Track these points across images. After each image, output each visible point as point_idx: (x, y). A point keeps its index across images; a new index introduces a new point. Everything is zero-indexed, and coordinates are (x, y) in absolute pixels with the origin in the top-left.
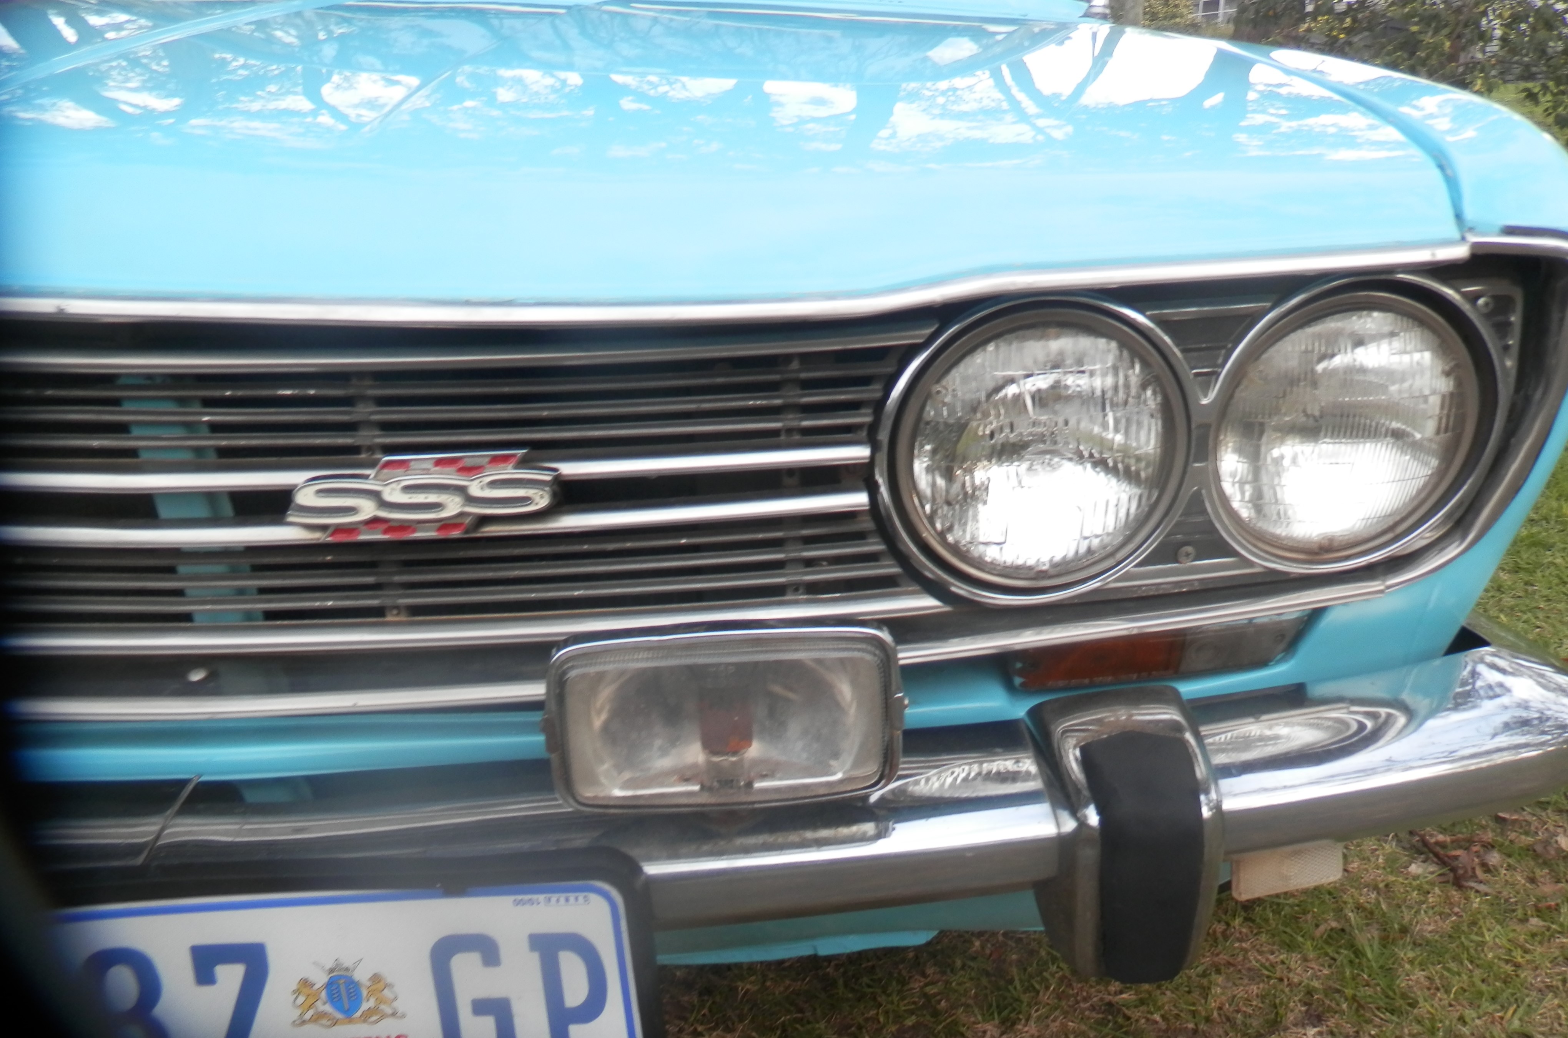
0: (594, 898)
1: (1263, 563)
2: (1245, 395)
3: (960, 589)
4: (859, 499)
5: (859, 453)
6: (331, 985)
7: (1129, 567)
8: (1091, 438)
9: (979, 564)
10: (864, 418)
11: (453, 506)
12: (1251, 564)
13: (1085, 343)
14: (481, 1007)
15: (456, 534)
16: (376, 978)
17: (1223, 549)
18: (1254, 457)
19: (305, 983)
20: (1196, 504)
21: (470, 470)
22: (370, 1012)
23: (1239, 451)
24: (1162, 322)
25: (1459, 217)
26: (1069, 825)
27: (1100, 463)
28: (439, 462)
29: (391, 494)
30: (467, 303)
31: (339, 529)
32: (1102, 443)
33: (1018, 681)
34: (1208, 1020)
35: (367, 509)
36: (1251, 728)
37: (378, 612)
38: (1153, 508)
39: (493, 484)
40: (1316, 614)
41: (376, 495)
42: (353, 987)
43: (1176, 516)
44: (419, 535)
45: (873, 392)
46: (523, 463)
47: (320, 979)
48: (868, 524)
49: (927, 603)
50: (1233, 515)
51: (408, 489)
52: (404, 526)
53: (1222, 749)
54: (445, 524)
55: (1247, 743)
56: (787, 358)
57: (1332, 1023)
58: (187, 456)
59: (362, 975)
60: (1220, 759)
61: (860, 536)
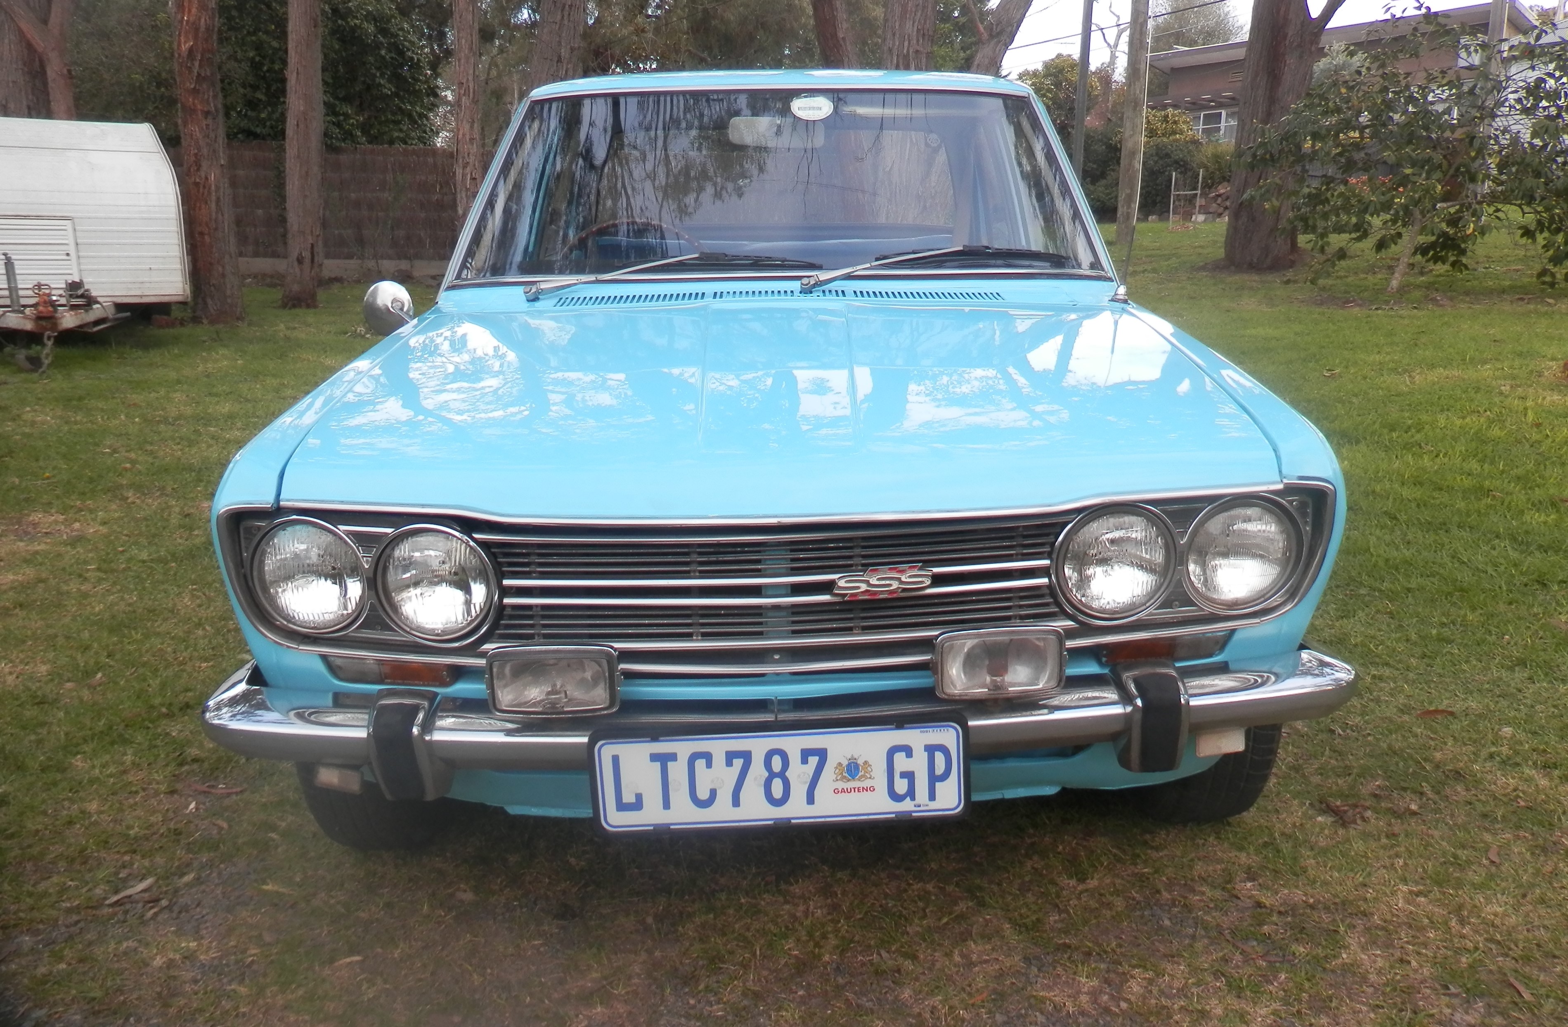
0: (951, 729)
1: (1208, 609)
2: (1200, 540)
3: (1082, 618)
4: (1045, 580)
5: (1047, 562)
6: (849, 765)
7: (1151, 610)
8: (1136, 556)
9: (1091, 608)
10: (1047, 549)
11: (895, 585)
12: (1203, 610)
13: (1133, 519)
14: (903, 775)
15: (895, 595)
16: (866, 762)
17: (1192, 604)
18: (1204, 566)
19: (840, 764)
20: (1179, 584)
21: (902, 572)
22: (862, 776)
23: (1196, 563)
24: (1163, 511)
25: (1280, 472)
26: (1129, 709)
27: (1141, 567)
28: (890, 569)
29: (874, 581)
30: (913, 512)
31: (852, 595)
32: (1141, 558)
33: (1104, 659)
34: (1192, 880)
35: (864, 587)
36: (1206, 681)
37: (850, 629)
38: (1162, 585)
39: (910, 577)
40: (1233, 631)
41: (867, 582)
42: (857, 766)
43: (1170, 589)
44: (881, 596)
45: (1051, 539)
46: (921, 569)
47: (845, 763)
48: (1047, 591)
49: (1070, 623)
50: (1196, 589)
51: (878, 579)
52: (875, 593)
53: (1192, 687)
54: (891, 592)
55: (1203, 687)
56: (1018, 527)
57: (1261, 881)
58: (783, 571)
59: (860, 762)
60: (1191, 692)
61: (1042, 596)
